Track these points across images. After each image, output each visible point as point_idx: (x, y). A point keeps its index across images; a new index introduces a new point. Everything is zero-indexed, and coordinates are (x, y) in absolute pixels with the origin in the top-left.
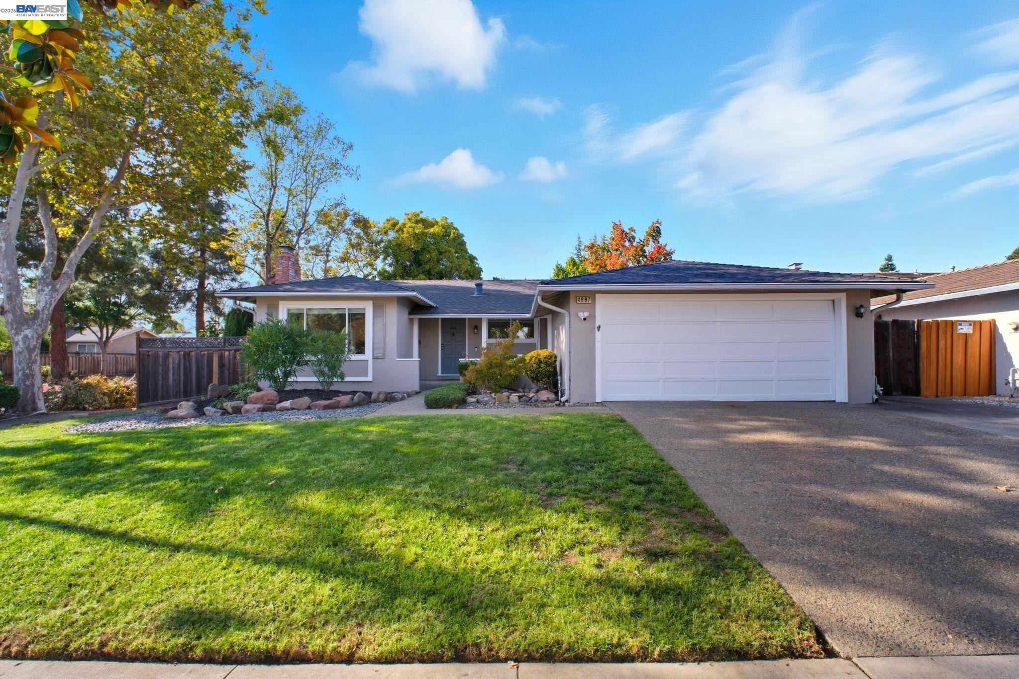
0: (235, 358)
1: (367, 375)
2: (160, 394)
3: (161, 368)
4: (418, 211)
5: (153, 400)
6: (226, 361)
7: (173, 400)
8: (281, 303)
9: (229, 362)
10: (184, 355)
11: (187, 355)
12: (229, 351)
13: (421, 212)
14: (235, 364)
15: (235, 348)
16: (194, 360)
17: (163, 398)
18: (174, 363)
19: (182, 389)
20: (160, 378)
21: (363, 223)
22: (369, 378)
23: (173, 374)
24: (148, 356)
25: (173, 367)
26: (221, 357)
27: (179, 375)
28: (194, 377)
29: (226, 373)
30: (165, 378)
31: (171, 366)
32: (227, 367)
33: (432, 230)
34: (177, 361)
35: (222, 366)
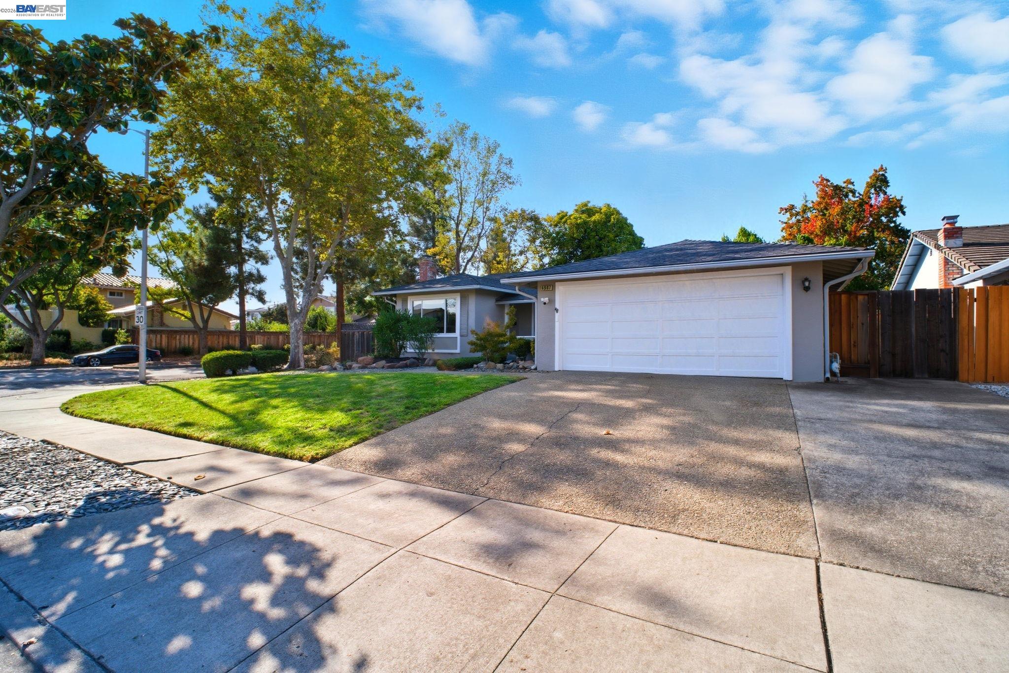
1: (456, 349)
3: (351, 342)
8: (409, 298)
13: (589, 202)
20: (351, 349)
21: (535, 219)
22: (458, 351)
23: (356, 346)
24: (345, 334)
27: (359, 347)
31: (355, 341)
34: (358, 338)
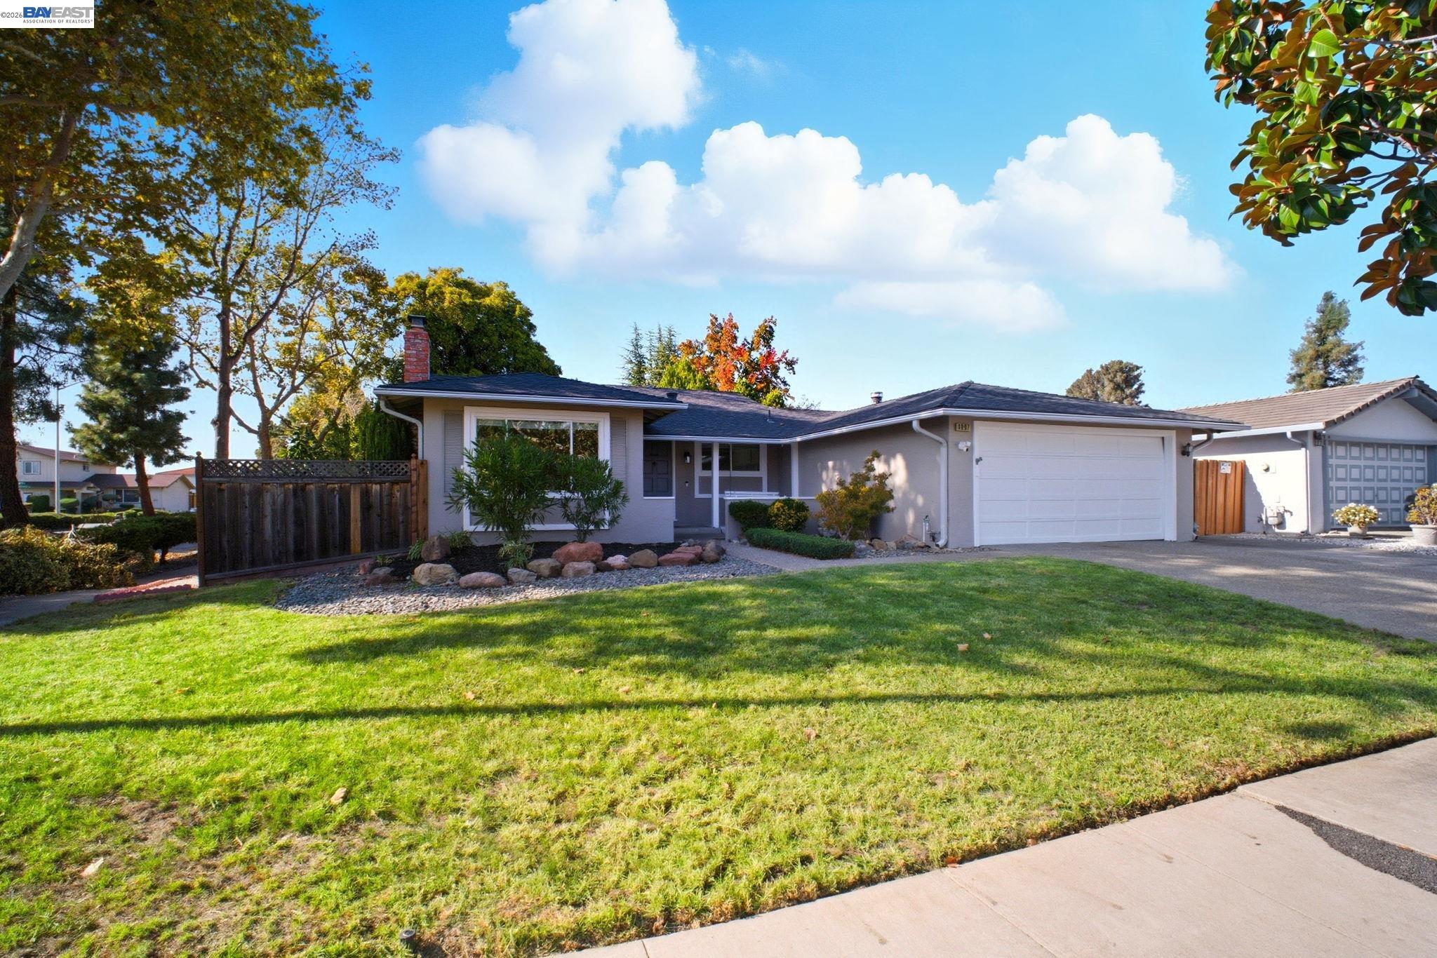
0: (391, 495)
2: (247, 556)
3: (247, 512)
4: (455, 267)
5: (234, 568)
6: (375, 500)
7: (274, 567)
8: (467, 410)
9: (381, 501)
10: (295, 490)
11: (300, 492)
12: (380, 483)
13: (461, 270)
14: (390, 504)
15: (390, 478)
16: (314, 497)
17: (253, 563)
18: (274, 503)
19: (291, 547)
20: (247, 530)
23: (273, 522)
24: (221, 491)
25: (274, 511)
26: (366, 494)
27: (284, 523)
28: (315, 527)
29: (375, 520)
30: (257, 528)
31: (268, 510)
32: (375, 511)
33: (487, 301)
34: (280, 499)
35: (366, 507)
